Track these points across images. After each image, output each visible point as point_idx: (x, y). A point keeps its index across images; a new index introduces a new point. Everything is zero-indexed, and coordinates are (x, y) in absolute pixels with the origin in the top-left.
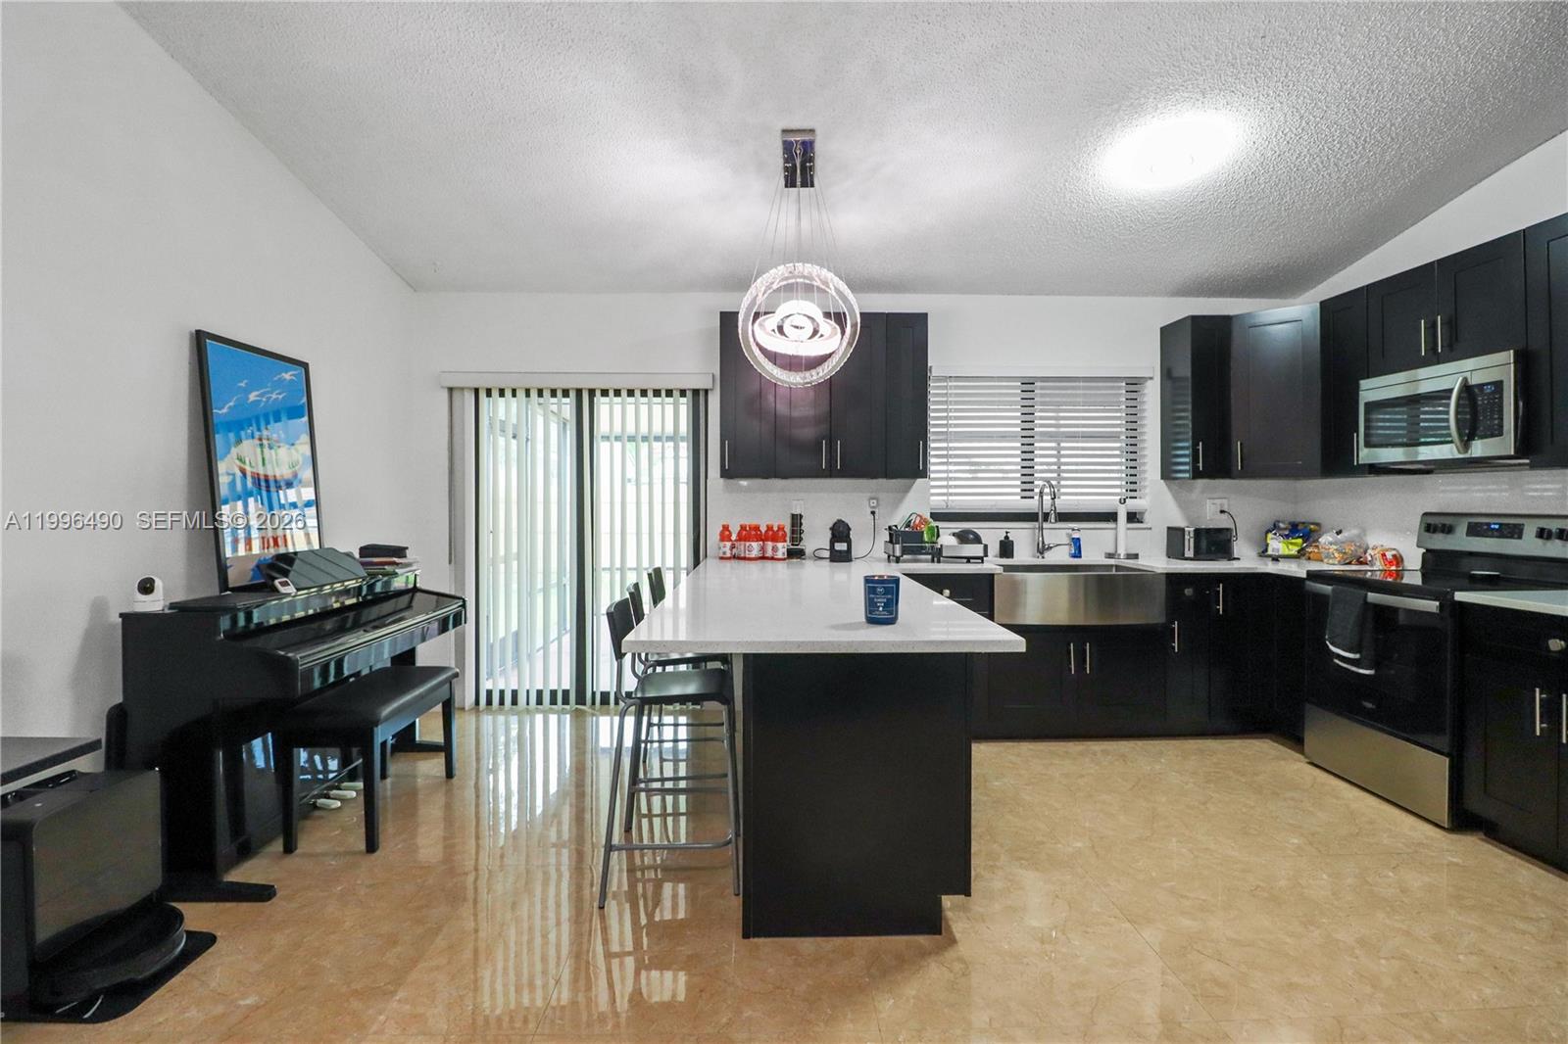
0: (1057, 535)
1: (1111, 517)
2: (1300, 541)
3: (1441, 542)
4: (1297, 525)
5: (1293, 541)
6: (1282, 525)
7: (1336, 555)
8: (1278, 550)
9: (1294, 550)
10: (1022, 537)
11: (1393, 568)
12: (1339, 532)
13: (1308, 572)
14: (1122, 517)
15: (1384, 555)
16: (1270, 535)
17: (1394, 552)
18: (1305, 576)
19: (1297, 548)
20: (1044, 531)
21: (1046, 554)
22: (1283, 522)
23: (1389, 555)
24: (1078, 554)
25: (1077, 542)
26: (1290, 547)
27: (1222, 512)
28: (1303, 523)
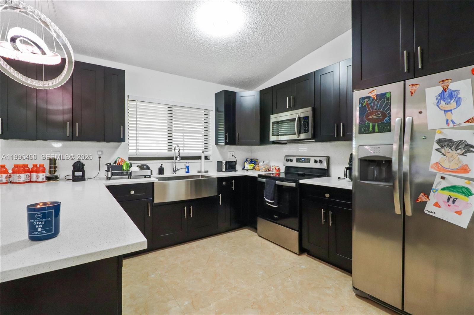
0: (181, 165)
1: (199, 158)
2: (253, 164)
3: (290, 164)
4: (252, 160)
5: (252, 165)
6: (248, 160)
7: (263, 169)
8: (247, 168)
9: (252, 168)
10: (167, 166)
11: (278, 172)
12: (264, 162)
13: (258, 175)
14: (203, 158)
15: (276, 168)
16: (245, 163)
17: (278, 167)
18: (257, 176)
19: (253, 167)
20: (176, 163)
21: (177, 172)
22: (249, 159)
23: (277, 169)
24: (188, 172)
25: (188, 167)
26: (251, 166)
27: (233, 156)
28: (254, 159)
